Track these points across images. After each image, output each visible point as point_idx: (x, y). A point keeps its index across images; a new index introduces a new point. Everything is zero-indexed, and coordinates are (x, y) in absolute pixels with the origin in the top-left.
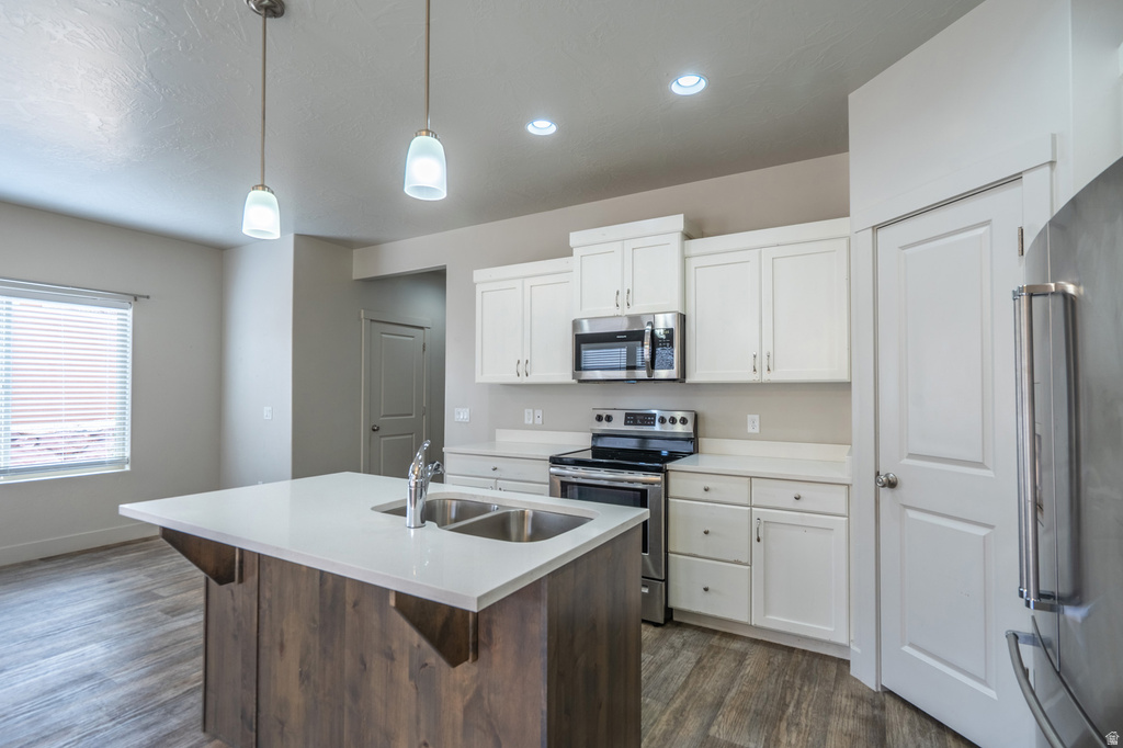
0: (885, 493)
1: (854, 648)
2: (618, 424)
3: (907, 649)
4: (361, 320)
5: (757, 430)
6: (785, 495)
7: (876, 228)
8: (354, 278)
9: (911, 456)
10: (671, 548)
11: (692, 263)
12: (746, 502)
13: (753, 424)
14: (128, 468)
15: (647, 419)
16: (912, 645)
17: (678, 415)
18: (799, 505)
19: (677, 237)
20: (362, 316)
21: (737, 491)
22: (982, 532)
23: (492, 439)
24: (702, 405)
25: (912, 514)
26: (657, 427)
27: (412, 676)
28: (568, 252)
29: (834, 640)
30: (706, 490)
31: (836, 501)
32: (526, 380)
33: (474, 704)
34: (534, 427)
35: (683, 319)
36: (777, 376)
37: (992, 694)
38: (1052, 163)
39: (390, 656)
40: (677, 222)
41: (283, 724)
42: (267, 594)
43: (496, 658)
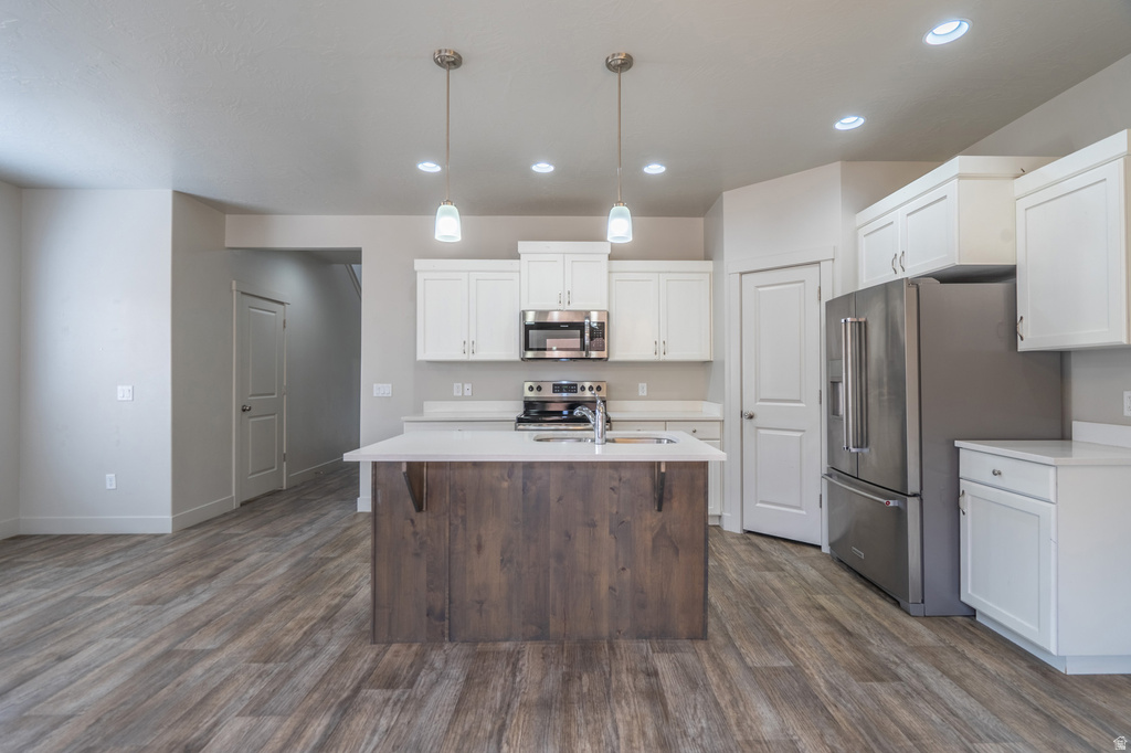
0: (746, 422)
2: (548, 393)
3: (758, 505)
4: (231, 291)
5: (645, 394)
7: (742, 274)
8: (228, 245)
9: (762, 400)
11: (613, 277)
13: (643, 389)
15: (571, 388)
16: (762, 502)
17: (587, 385)
19: (606, 258)
20: (234, 288)
22: (799, 434)
23: (420, 410)
24: (609, 377)
25: (762, 431)
26: (577, 394)
27: (611, 532)
28: (515, 256)
31: (714, 430)
32: (471, 358)
33: (661, 534)
34: (463, 398)
36: (670, 357)
37: (804, 512)
39: (593, 525)
40: (606, 247)
41: (481, 603)
42: (460, 512)
43: (675, 504)
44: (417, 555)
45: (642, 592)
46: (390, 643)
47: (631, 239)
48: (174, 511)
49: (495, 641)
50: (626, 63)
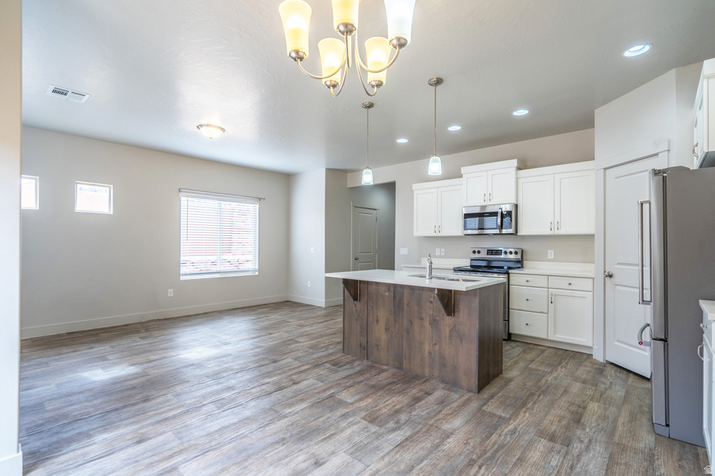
0: (608, 280)
1: (595, 347)
2: (484, 255)
3: (616, 343)
4: (351, 207)
5: (553, 257)
6: (563, 283)
7: (605, 169)
8: (348, 187)
9: (619, 264)
10: (511, 307)
11: (521, 181)
12: (546, 286)
13: (551, 254)
14: (257, 273)
15: (498, 252)
16: (618, 341)
17: (513, 250)
18: (571, 287)
19: (514, 169)
21: (542, 281)
24: (525, 246)
25: (618, 287)
26: (503, 256)
27: (430, 324)
28: (461, 176)
29: (586, 344)
30: (527, 281)
31: (588, 285)
32: (439, 235)
33: (453, 329)
34: (441, 257)
35: (516, 206)
36: (563, 231)
38: (669, 151)
39: (422, 319)
40: (514, 163)
41: (378, 346)
42: (371, 304)
43: (461, 315)
44: (357, 320)
45: (444, 358)
46: (348, 354)
47: (441, 173)
48: (326, 298)
49: (382, 365)
50: (439, 81)
